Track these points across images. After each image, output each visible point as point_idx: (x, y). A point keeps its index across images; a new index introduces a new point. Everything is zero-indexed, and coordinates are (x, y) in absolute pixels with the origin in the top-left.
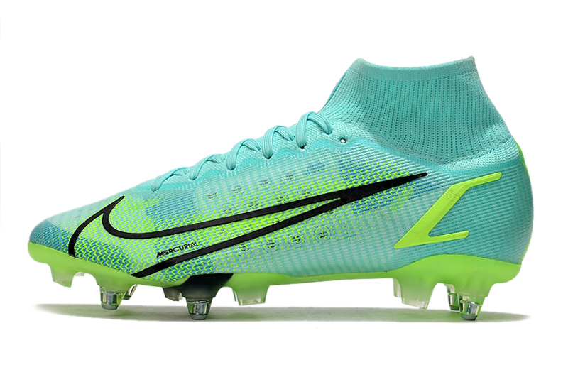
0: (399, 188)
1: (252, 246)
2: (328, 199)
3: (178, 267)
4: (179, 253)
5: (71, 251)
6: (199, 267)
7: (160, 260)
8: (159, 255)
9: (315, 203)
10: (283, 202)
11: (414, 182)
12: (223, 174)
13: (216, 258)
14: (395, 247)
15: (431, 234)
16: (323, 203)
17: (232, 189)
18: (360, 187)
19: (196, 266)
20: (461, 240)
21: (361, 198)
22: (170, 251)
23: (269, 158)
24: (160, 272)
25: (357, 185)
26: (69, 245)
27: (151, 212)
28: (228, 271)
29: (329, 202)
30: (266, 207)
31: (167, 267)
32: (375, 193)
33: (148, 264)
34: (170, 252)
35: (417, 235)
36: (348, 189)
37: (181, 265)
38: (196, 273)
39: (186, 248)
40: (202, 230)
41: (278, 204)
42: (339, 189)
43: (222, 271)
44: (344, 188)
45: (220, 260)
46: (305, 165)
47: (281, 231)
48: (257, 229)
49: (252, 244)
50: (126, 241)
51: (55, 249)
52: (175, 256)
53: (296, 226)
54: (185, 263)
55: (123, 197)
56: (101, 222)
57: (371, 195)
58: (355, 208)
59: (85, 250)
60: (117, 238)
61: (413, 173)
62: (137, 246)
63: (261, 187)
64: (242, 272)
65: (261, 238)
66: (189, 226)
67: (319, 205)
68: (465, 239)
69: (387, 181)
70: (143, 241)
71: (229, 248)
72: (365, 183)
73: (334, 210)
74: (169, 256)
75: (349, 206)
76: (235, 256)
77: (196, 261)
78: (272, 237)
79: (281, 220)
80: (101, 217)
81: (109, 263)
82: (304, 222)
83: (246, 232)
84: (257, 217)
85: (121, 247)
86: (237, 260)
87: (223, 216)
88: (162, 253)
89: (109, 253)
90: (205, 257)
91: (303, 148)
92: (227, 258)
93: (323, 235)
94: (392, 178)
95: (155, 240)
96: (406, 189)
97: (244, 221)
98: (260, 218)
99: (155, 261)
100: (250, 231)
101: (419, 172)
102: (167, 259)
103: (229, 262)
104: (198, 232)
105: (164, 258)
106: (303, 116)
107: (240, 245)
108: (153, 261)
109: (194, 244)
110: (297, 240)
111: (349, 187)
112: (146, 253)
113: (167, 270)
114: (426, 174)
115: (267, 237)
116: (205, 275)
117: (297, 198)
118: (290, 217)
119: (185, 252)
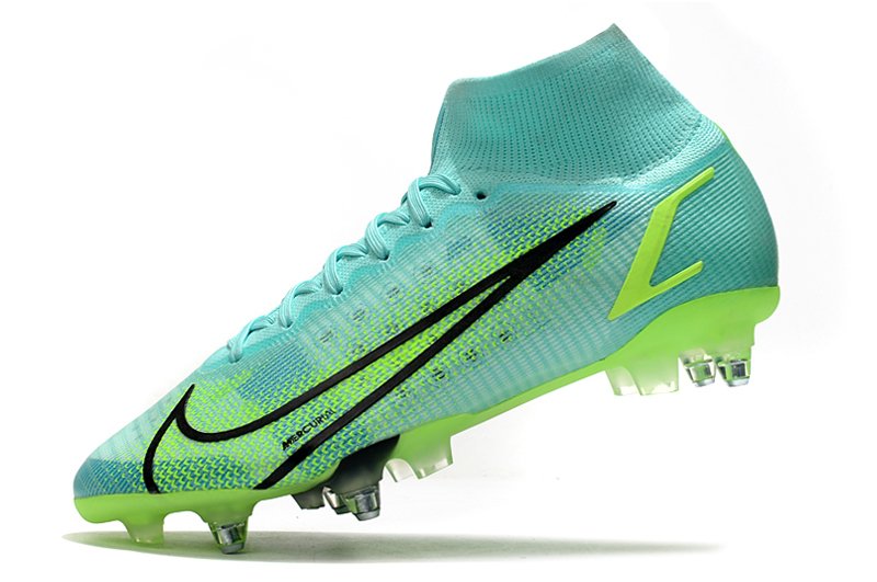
0: (586, 234)
1: (412, 386)
2: (494, 284)
3: (320, 453)
4: (313, 432)
5: (152, 487)
6: (349, 443)
7: (289, 452)
8: (285, 445)
9: (477, 295)
10: (431, 310)
11: (602, 220)
12: (330, 303)
13: (369, 421)
14: (610, 318)
15: (653, 283)
16: (489, 291)
17: (352, 317)
18: (531, 251)
19: (345, 442)
20: (694, 278)
21: (539, 266)
22: (299, 434)
23: (386, 258)
24: (296, 469)
25: (526, 250)
26: (145, 478)
27: (247, 390)
28: (392, 433)
29: (496, 287)
30: (410, 325)
31: (303, 458)
32: (556, 252)
33: (274, 464)
34: (300, 436)
35: (635, 292)
36: (515, 261)
37: (323, 448)
38: (348, 452)
39: (320, 421)
40: (332, 390)
41: (426, 314)
42: (504, 264)
43: (383, 436)
44: (510, 260)
45: (375, 421)
46: (443, 248)
47: (445, 351)
48: (409, 360)
49: (413, 382)
50: (227, 443)
51: (125, 492)
52: (309, 438)
53: (463, 337)
54: (327, 443)
55: (193, 387)
56: (178, 431)
57: (551, 256)
58: (536, 283)
59: (171, 478)
60: (213, 444)
61: (597, 207)
62: (247, 444)
63: (393, 300)
64: (412, 428)
65: (421, 371)
66: (312, 390)
67: (484, 295)
68: (700, 274)
69: (565, 230)
70: (253, 434)
71: (382, 401)
72: (536, 243)
73: (508, 297)
74: (301, 442)
75: (526, 282)
76: (394, 408)
77: (342, 435)
78: (436, 364)
79: (438, 335)
80: (174, 424)
81: (216, 483)
82: (472, 326)
83: (396, 370)
84: (403, 343)
85: (225, 453)
86: (399, 413)
87: (355, 359)
88: (289, 441)
89: (210, 468)
90: (353, 425)
91: (429, 225)
92: (383, 415)
93: (504, 337)
94: (571, 223)
95: (270, 428)
96: (596, 234)
97: (388, 356)
98: (408, 343)
99: (282, 456)
100: (402, 366)
101: (604, 203)
102: (299, 447)
103: (389, 421)
104: (328, 394)
105: (294, 447)
106: (413, 185)
107: (395, 391)
108: (280, 457)
109: (330, 412)
110: (472, 356)
111: (517, 256)
112: (265, 449)
113: (306, 462)
114: (615, 203)
115: (430, 366)
116: (362, 451)
117: (449, 298)
118: (449, 326)
119: (321, 427)
